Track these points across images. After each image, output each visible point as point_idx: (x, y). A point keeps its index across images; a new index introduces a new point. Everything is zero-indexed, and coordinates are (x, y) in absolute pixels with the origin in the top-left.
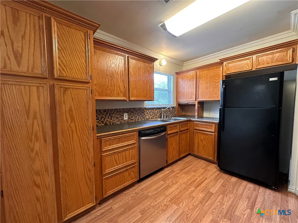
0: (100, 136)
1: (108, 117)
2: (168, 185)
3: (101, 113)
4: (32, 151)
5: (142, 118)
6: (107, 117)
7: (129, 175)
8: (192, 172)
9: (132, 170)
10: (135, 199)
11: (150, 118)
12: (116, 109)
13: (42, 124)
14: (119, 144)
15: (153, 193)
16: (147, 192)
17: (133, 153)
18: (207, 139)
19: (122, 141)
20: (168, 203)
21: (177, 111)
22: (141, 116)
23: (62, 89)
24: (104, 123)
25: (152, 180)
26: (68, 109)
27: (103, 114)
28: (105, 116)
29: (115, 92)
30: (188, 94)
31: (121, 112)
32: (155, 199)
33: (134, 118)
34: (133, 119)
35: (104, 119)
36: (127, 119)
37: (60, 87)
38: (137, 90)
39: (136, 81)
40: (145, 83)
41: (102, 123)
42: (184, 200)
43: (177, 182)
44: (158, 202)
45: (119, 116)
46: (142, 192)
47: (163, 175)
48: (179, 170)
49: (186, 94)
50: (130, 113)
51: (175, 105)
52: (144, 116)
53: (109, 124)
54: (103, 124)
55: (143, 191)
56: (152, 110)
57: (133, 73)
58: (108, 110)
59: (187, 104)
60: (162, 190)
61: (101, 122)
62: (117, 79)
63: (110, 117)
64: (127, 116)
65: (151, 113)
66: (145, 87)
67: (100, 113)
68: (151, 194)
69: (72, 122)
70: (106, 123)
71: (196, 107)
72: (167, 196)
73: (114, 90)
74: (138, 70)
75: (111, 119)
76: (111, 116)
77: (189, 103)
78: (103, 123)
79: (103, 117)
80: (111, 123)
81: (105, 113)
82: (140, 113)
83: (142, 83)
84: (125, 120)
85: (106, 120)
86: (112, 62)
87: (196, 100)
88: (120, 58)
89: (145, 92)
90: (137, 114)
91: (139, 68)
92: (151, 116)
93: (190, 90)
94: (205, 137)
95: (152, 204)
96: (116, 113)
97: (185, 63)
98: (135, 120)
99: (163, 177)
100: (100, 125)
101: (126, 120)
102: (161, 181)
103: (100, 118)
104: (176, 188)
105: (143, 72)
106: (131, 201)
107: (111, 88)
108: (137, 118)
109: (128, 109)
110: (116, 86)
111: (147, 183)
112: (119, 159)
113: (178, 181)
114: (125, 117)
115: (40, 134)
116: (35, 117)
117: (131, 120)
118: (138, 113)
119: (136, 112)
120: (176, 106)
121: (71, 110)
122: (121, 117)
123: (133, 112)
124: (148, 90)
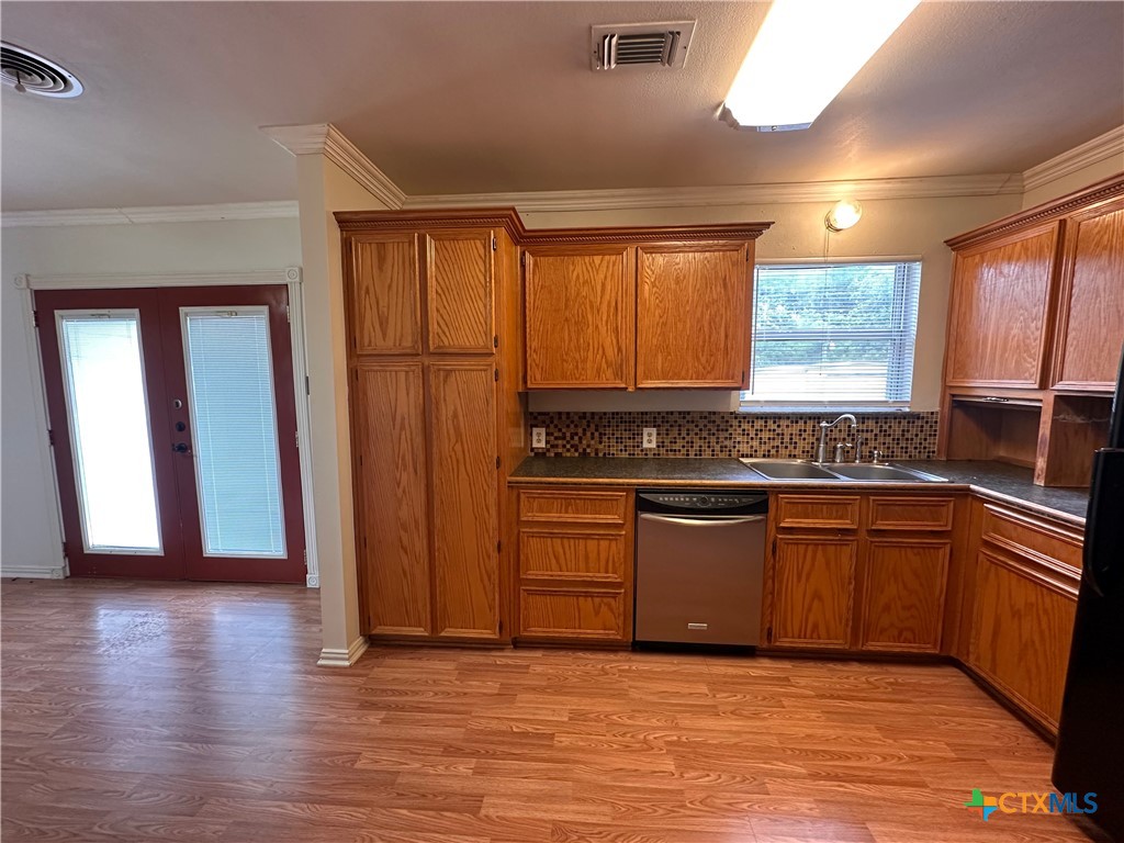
0: (517, 483)
1: (592, 434)
2: (715, 706)
3: (572, 422)
4: (399, 485)
5: (718, 448)
6: (589, 434)
7: (597, 613)
8: (872, 727)
9: (605, 600)
10: (586, 681)
11: (760, 453)
12: (617, 413)
13: (411, 440)
14: (567, 515)
15: (643, 697)
16: (630, 683)
17: (611, 554)
18: (1045, 611)
19: (577, 510)
20: (661, 743)
21: (941, 434)
22: (713, 439)
23: (442, 373)
24: (581, 450)
25: (678, 664)
26: (450, 414)
27: (576, 426)
28: (584, 430)
29: (589, 365)
30: (1004, 350)
31: (634, 422)
32: (633, 711)
33: (683, 447)
34: (680, 451)
35: (580, 438)
36: (654, 445)
37: (439, 370)
38: (669, 354)
39: (664, 324)
40: (706, 324)
41: (573, 450)
42: (716, 771)
43: (756, 716)
44: (637, 723)
45: (626, 434)
46: (620, 676)
47: (731, 671)
48: (813, 688)
49: (994, 348)
50: (667, 426)
51: (932, 404)
52: (727, 443)
53: (593, 455)
54: (577, 454)
55: (626, 677)
56: (770, 422)
57: (653, 298)
58: (593, 413)
59: (996, 403)
60: (680, 705)
61: (572, 446)
62: (597, 327)
63: (597, 434)
64: (654, 438)
65: (765, 435)
66: (704, 342)
67: (568, 422)
68: (637, 696)
69: (457, 441)
70: (585, 450)
71: (1045, 429)
72: (677, 727)
73: (585, 361)
74: (673, 286)
75: (601, 443)
76: (600, 434)
77: (1008, 399)
78: (576, 450)
79: (577, 434)
80: (601, 455)
81: (584, 422)
82: (710, 430)
83: (692, 326)
84: (646, 449)
85: (584, 442)
86: (581, 281)
87: (1043, 386)
88: (608, 263)
89: (703, 360)
90: (696, 434)
91: (677, 278)
92: (767, 447)
93: (1015, 331)
94: (1034, 600)
95: (615, 717)
96: (617, 426)
97: (1027, 173)
98: (688, 455)
99: (725, 676)
100: (568, 454)
101: (650, 449)
102: (704, 682)
103: (568, 435)
104: (734, 729)
105: (698, 286)
106: (576, 680)
107: (577, 356)
108: (696, 447)
109: (659, 413)
110: (591, 347)
111: (657, 665)
112: (565, 554)
113: (766, 715)
114: (645, 438)
115: (409, 458)
116: (402, 427)
117: (671, 450)
118: (701, 430)
119: (692, 426)
120: (937, 409)
121: (455, 416)
122: (634, 438)
123: (680, 426)
124: (718, 350)
